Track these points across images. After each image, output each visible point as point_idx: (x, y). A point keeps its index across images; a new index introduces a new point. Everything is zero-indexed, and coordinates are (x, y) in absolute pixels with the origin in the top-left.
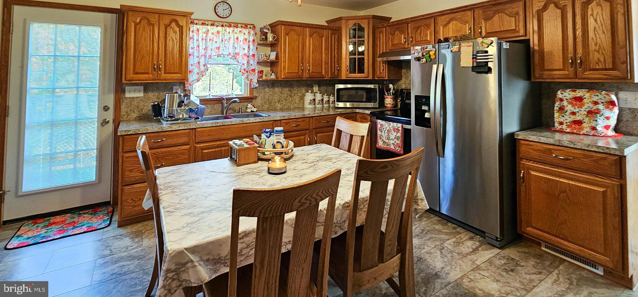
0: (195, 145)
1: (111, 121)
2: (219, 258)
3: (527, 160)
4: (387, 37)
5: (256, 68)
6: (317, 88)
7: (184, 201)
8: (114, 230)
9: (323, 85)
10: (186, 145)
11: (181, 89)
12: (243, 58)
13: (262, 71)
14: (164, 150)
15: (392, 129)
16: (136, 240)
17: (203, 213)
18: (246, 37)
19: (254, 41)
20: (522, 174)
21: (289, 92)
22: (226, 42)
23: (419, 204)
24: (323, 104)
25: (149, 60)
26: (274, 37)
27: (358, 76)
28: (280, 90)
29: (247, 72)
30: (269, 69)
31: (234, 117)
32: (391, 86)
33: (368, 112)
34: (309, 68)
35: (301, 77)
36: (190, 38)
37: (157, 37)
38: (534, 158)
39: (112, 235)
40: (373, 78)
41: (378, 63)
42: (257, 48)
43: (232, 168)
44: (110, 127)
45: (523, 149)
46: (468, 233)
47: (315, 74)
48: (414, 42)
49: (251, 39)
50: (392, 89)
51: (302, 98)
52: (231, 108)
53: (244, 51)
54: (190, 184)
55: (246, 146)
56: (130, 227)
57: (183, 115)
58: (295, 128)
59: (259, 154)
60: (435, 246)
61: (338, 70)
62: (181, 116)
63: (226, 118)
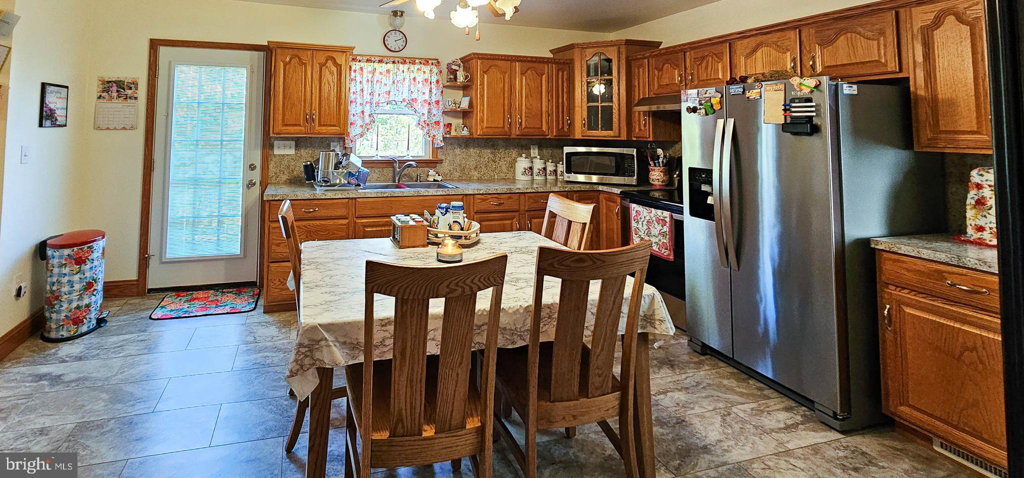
0: (355, 219)
1: (258, 183)
2: (358, 343)
3: (897, 287)
4: (651, 73)
5: (442, 120)
6: (537, 151)
7: (327, 279)
8: (258, 316)
9: (547, 147)
10: (344, 219)
11: (340, 146)
12: (422, 105)
13: (450, 124)
14: (318, 222)
15: (654, 219)
16: (283, 330)
17: (345, 293)
18: (427, 77)
19: (438, 82)
20: (887, 310)
21: (491, 156)
22: (399, 85)
23: (657, 326)
24: (546, 175)
25: (301, 109)
26: (466, 77)
27: (602, 135)
28: (478, 152)
29: (428, 125)
30: (461, 121)
31: (408, 186)
32: (660, 151)
33: (617, 191)
34: (520, 122)
35: (508, 134)
36: (352, 80)
37: (310, 80)
38: (910, 285)
39: (257, 320)
40: (627, 137)
41: (637, 115)
42: (442, 92)
43: (393, 250)
44: (257, 189)
45: (887, 268)
46: (783, 400)
47: (529, 130)
48: (696, 82)
49: (434, 79)
50: (662, 156)
51: (512, 165)
52: (406, 175)
53: (424, 96)
54: (337, 262)
55: (412, 223)
56: (277, 314)
57: (340, 181)
58: (497, 208)
59: (430, 235)
60: (715, 409)
61: (569, 125)
62: (338, 181)
63: (398, 187)
